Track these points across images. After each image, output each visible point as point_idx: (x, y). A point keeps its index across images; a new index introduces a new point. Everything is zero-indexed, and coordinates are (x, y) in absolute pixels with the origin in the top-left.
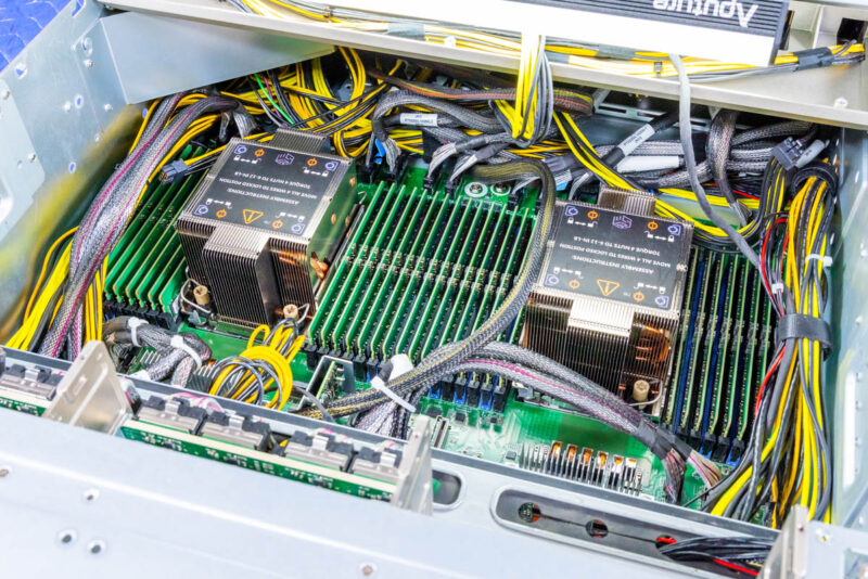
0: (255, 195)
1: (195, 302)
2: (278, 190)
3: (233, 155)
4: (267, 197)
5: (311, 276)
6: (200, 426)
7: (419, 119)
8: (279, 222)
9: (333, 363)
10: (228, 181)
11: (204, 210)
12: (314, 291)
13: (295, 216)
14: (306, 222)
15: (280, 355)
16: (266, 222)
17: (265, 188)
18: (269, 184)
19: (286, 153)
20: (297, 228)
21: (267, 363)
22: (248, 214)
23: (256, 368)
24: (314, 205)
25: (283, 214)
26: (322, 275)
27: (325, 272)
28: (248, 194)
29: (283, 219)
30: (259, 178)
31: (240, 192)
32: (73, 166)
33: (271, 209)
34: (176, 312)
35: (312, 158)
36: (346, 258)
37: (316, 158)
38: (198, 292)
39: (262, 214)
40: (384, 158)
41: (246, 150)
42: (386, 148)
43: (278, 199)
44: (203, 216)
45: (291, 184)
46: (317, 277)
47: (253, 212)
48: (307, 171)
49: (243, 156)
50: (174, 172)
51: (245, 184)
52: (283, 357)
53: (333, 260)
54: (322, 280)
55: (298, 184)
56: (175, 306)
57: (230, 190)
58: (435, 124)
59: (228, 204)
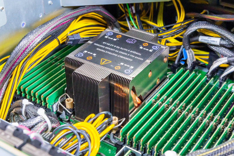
0: (110, 53)
1: (65, 107)
2: (123, 53)
3: (105, 35)
4: (116, 55)
5: (130, 105)
6: (23, 145)
7: (209, 39)
8: (119, 67)
9: (129, 151)
10: (98, 45)
11: (81, 55)
12: (130, 112)
13: (128, 66)
14: (134, 70)
15: (96, 130)
16: (112, 66)
17: (117, 51)
18: (120, 50)
19: (133, 38)
20: (128, 71)
21: (87, 133)
22: (103, 61)
23: (79, 134)
24: (140, 63)
25: (122, 64)
26: (136, 105)
27: (139, 105)
28: (107, 52)
29: (121, 66)
30: (115, 46)
31: (103, 51)
32: (24, 24)
33: (116, 61)
34: (55, 111)
35: (146, 43)
36: (153, 100)
37: (148, 43)
38: (68, 101)
39: (111, 62)
40: (186, 61)
41: (112, 34)
42: (188, 54)
43: (122, 57)
44: (80, 57)
45: (131, 51)
46: (133, 105)
47: (106, 60)
48: (141, 48)
49: (110, 36)
50: (73, 39)
51: (107, 48)
52: (97, 132)
53: (145, 99)
54: (136, 107)
55: (135, 52)
56: (55, 107)
57: (98, 49)
58: (218, 44)
59: (95, 54)
